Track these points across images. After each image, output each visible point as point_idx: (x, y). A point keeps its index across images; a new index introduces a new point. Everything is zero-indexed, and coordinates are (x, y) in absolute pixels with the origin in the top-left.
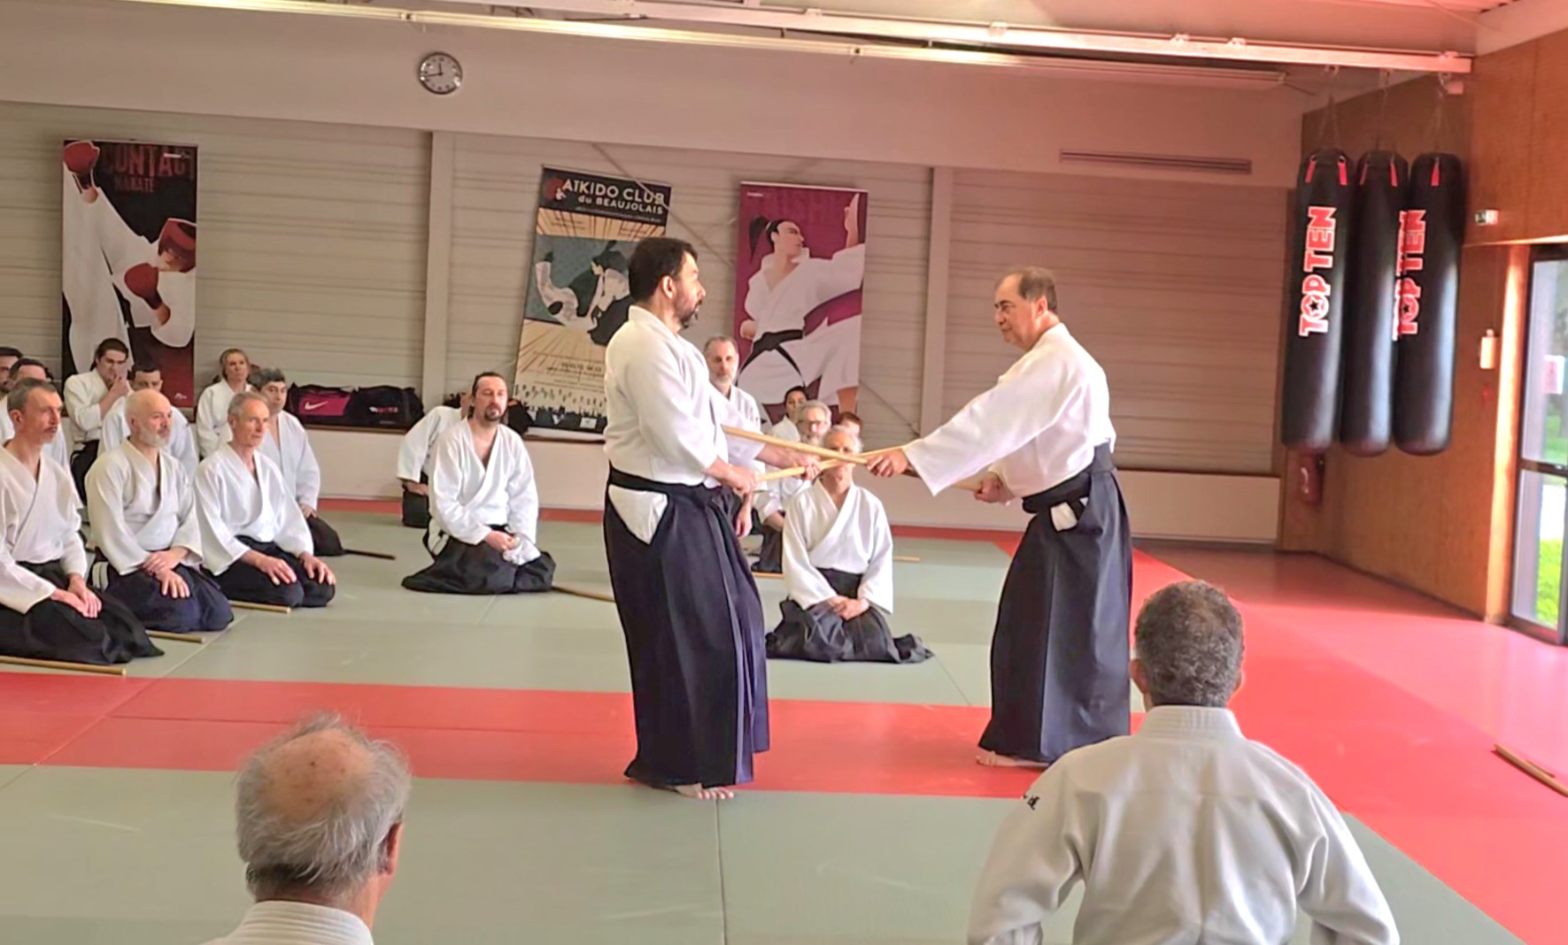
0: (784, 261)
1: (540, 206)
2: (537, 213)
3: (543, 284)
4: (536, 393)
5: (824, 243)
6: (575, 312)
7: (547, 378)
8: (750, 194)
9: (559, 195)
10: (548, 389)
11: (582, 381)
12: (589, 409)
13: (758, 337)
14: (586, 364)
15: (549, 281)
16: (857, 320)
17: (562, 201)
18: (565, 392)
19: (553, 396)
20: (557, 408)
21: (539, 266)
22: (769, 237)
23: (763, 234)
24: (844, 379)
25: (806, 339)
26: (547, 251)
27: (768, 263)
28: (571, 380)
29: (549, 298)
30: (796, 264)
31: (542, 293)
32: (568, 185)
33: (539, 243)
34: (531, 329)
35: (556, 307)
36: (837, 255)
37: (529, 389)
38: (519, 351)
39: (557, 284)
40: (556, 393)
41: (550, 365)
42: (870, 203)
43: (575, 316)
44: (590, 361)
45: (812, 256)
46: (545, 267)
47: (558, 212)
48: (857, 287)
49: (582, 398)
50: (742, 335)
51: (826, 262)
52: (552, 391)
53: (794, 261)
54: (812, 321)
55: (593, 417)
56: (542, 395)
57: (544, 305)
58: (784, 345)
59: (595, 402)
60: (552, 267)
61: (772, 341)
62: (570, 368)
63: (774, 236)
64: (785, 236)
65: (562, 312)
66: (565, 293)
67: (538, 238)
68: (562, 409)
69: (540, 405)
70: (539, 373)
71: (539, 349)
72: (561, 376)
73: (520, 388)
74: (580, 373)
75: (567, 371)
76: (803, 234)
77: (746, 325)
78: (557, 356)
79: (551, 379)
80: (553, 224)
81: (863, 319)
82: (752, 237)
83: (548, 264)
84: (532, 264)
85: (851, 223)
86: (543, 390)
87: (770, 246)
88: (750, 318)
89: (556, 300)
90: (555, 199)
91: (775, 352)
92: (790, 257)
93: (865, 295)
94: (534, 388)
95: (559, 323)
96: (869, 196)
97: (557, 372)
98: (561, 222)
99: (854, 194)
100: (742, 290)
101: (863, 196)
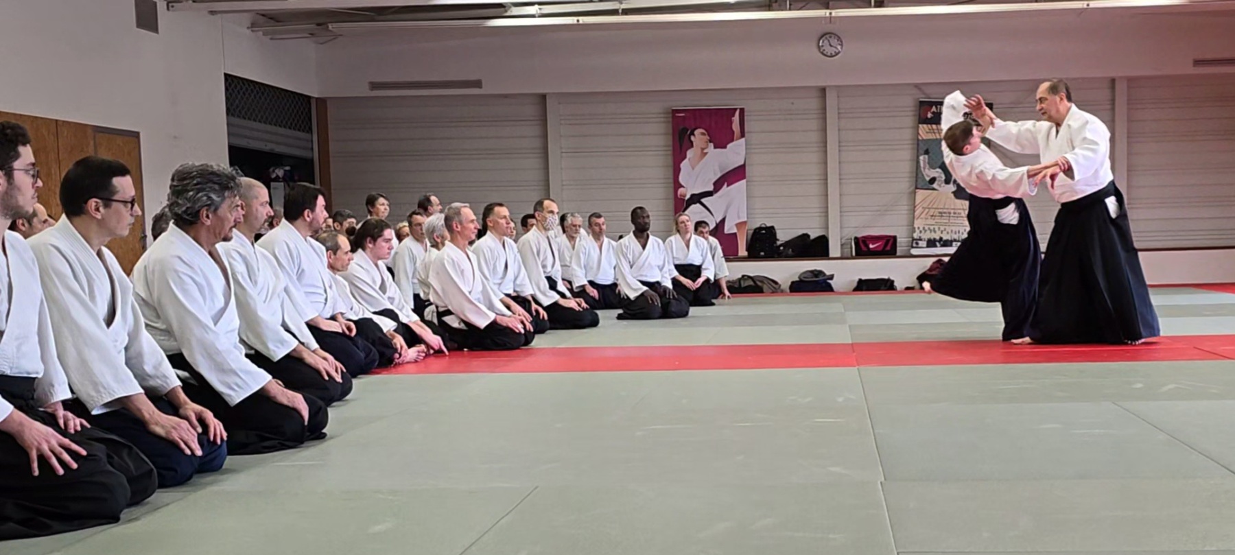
0: (700, 151)
1: (920, 123)
2: (918, 127)
3: (924, 168)
4: (926, 231)
5: (721, 139)
6: (943, 182)
7: (930, 221)
8: (677, 115)
9: (929, 115)
10: (932, 227)
11: (951, 221)
12: (956, 237)
13: (688, 197)
14: (952, 211)
15: (928, 166)
16: (744, 182)
17: (932, 118)
18: (942, 228)
19: (935, 232)
20: (938, 238)
21: (921, 158)
22: (690, 138)
23: (687, 137)
24: (739, 218)
25: (716, 196)
26: (925, 149)
27: (690, 153)
28: (945, 221)
29: (928, 176)
30: (706, 153)
31: (924, 173)
32: (934, 109)
33: (921, 145)
34: (921, 194)
35: (933, 180)
36: (729, 146)
37: (921, 229)
38: (915, 207)
39: (932, 167)
40: (937, 229)
41: (932, 214)
42: (746, 114)
43: (943, 184)
44: (954, 209)
45: (715, 147)
46: (924, 158)
47: (929, 126)
48: (742, 163)
49: (952, 231)
50: (679, 196)
51: (723, 150)
52: (934, 229)
53: (705, 151)
54: (718, 185)
55: (958, 241)
56: (928, 232)
57: (925, 180)
58: (704, 200)
59: (959, 232)
60: (929, 157)
61: (696, 199)
62: (944, 215)
63: (692, 138)
64: (699, 137)
65: (936, 183)
66: (937, 172)
67: (920, 142)
68: (941, 239)
69: (929, 237)
70: (926, 219)
71: (925, 205)
72: (938, 220)
73: (916, 229)
74: (950, 217)
75: (942, 216)
76: (709, 135)
77: (681, 191)
78: (936, 208)
79: (933, 222)
80: (927, 132)
81: (747, 182)
82: (680, 138)
83: (926, 156)
84: (918, 157)
85: (736, 126)
86: (929, 229)
87: (690, 144)
88: (683, 187)
89: (932, 176)
90: (927, 118)
91: (698, 205)
92: (703, 149)
93: (747, 168)
94: (924, 228)
95: (934, 189)
96: (746, 110)
97: (937, 218)
98: (932, 131)
99: (736, 109)
100: (677, 171)
101: (742, 110)
